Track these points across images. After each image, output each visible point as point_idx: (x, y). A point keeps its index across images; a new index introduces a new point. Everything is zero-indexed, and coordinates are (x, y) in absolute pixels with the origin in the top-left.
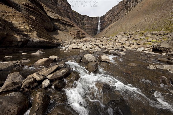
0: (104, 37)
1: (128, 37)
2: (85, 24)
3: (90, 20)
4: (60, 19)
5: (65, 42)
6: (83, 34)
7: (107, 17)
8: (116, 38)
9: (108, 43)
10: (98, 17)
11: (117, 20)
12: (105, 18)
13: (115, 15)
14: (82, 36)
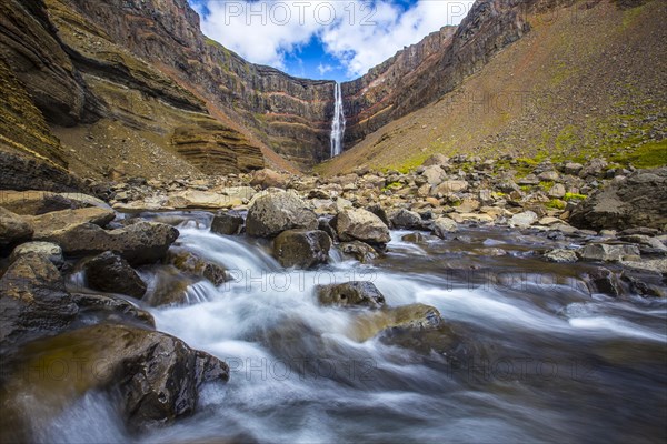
0: (361, 175)
1: (471, 178)
2: (268, 108)
3: (291, 91)
4: (126, 68)
6: (254, 151)
7: (374, 84)
8: (420, 179)
9: (382, 197)
10: (333, 82)
11: (420, 106)
12: (365, 90)
13: (410, 82)
14: (246, 164)
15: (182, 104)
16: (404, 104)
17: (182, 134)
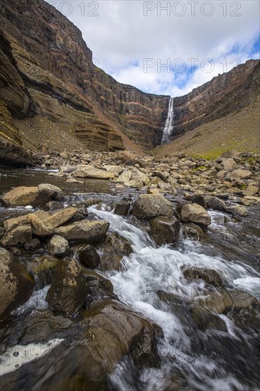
0: (180, 158)
1: (254, 169)
2: (128, 111)
3: (142, 101)
4: (51, 86)
5: (59, 155)
6: (117, 138)
7: (195, 99)
8: (219, 166)
9: (195, 177)
10: (169, 97)
11: (224, 115)
12: (189, 103)
13: (219, 99)
14: (113, 145)
15: (80, 108)
16: (213, 113)
17: (79, 126)
